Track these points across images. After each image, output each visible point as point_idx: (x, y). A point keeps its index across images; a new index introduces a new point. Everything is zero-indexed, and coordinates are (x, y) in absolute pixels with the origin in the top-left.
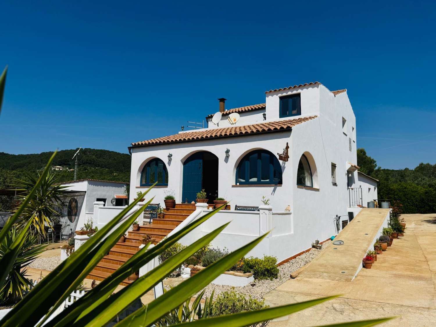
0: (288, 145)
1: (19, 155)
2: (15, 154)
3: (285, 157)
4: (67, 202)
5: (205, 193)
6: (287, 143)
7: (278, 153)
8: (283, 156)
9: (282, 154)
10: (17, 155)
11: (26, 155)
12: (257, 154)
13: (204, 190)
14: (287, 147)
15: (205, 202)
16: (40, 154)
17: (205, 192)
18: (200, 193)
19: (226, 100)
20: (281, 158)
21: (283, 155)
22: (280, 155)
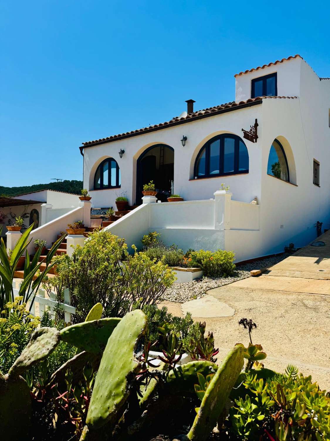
0: (258, 123)
1: (13, 188)
2: (9, 187)
3: (253, 136)
4: (29, 214)
5: (154, 185)
6: (256, 120)
7: (242, 129)
8: (250, 135)
9: (248, 132)
10: (11, 187)
11: (19, 187)
12: (219, 140)
13: (152, 181)
14: (256, 125)
15: (153, 195)
16: (31, 187)
17: (153, 183)
18: (148, 185)
19: (194, 102)
20: (246, 136)
21: (250, 133)
22: (246, 132)
